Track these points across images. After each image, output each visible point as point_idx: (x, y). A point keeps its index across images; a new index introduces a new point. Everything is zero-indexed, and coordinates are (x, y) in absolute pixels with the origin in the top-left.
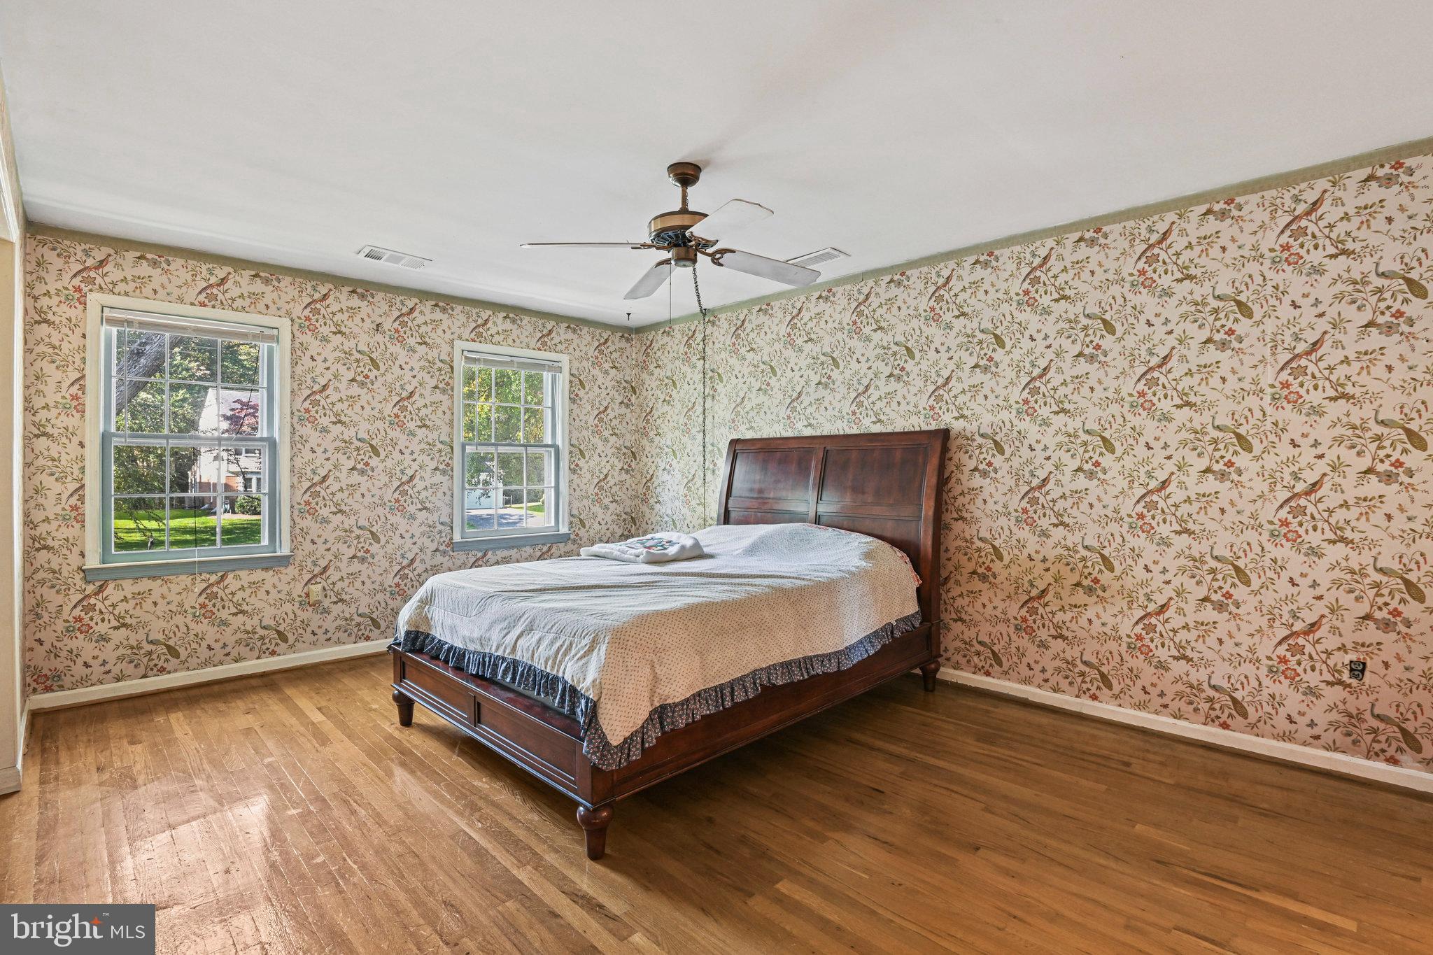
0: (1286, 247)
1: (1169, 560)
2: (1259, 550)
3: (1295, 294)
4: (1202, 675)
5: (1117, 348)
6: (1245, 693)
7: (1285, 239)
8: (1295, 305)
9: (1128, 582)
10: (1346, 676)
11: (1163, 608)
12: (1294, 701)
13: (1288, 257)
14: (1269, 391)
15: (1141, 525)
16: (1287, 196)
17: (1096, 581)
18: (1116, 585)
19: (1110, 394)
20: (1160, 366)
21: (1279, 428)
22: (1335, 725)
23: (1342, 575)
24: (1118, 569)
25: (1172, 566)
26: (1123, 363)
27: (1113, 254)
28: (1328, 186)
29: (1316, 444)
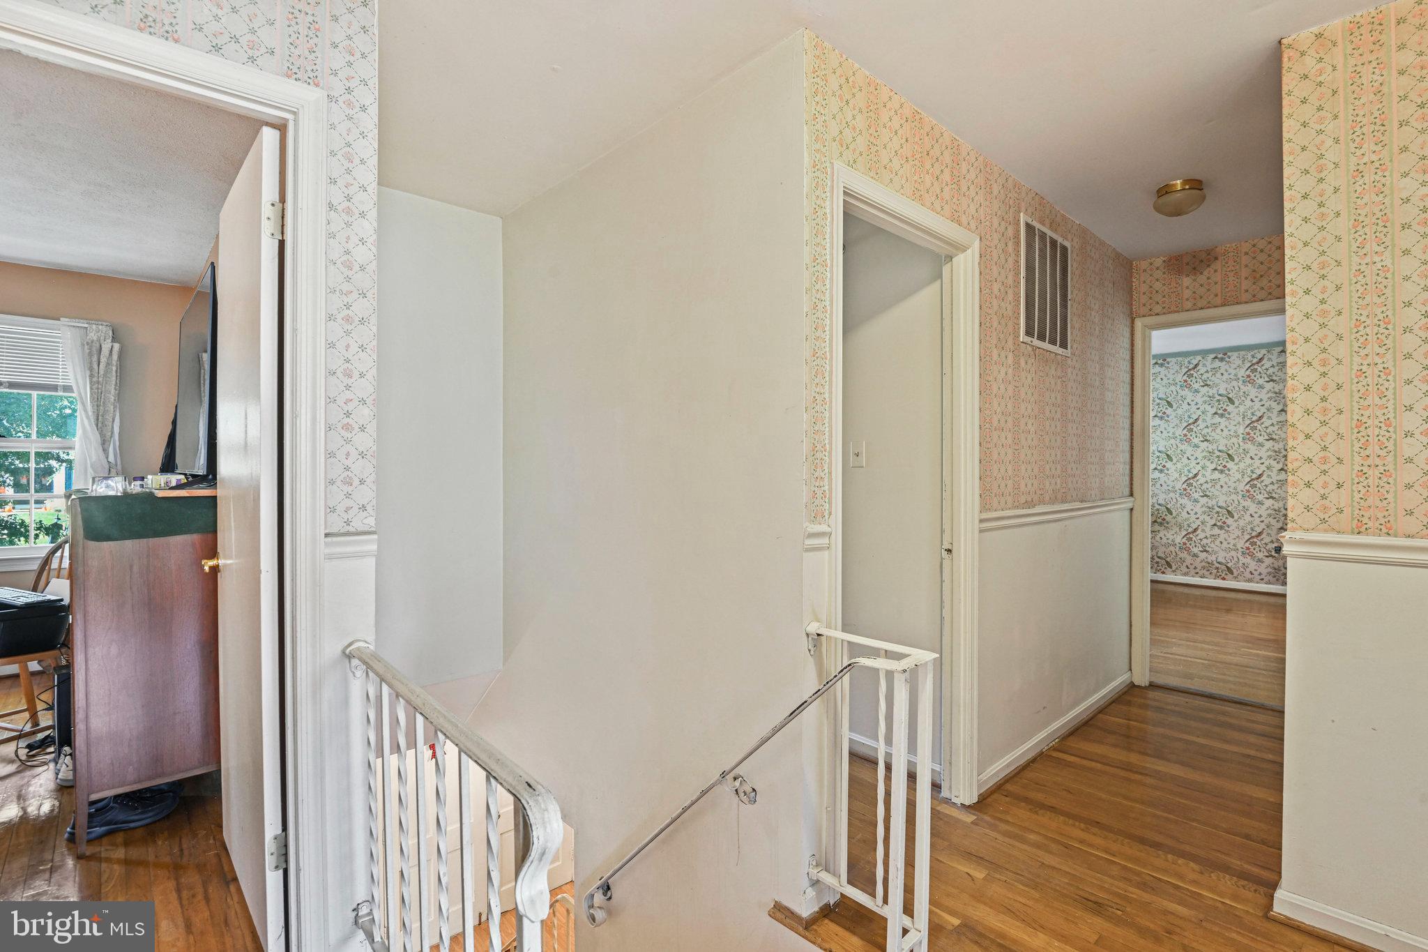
0: (1249, 376)
1: (1198, 509)
2: (1237, 503)
3: (1252, 396)
4: (1213, 558)
5: (1174, 414)
6: (1232, 564)
7: (1248, 372)
8: (1252, 401)
9: (1179, 519)
10: (1273, 553)
11: (1196, 530)
12: (1253, 565)
13: (1249, 380)
14: (1241, 436)
15: (1185, 493)
16: (1249, 355)
17: (1164, 519)
18: (1174, 521)
19: (1170, 435)
20: (1194, 423)
21: (1246, 451)
22: (1269, 574)
23: (1271, 512)
24: (1174, 514)
25: (1200, 511)
26: (1177, 421)
27: (1172, 371)
28: (1266, 352)
29: (1261, 458)
